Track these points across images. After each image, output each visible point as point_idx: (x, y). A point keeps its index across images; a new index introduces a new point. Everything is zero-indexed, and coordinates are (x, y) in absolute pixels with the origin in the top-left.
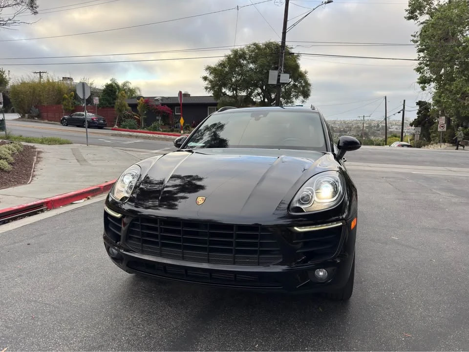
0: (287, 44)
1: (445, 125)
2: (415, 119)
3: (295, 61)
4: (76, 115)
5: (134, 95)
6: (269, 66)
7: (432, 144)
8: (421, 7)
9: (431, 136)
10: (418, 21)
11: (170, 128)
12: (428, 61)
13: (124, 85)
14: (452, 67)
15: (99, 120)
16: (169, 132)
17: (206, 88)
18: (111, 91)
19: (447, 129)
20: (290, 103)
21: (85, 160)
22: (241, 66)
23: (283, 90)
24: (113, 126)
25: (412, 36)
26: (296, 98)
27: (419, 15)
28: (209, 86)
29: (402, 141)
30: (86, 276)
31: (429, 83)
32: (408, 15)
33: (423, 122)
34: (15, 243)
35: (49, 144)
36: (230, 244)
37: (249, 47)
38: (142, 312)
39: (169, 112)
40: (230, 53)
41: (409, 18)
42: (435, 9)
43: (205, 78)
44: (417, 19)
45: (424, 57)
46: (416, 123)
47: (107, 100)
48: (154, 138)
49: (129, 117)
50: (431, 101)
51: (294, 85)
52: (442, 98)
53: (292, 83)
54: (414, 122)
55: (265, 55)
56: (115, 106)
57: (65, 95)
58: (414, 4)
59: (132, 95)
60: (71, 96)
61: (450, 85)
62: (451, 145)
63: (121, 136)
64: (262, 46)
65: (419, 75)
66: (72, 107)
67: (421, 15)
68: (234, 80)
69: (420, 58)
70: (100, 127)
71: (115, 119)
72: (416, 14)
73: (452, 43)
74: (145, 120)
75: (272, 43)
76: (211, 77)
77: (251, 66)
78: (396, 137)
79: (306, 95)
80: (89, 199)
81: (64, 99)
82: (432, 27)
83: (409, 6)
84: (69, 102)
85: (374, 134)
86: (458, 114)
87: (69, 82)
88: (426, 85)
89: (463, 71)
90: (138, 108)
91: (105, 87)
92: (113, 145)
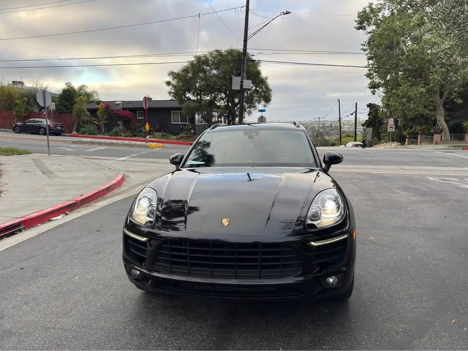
0: (248, 51)
1: (394, 126)
2: (366, 120)
3: (256, 67)
4: (30, 122)
5: (91, 99)
6: (232, 73)
7: (383, 143)
8: (368, 18)
9: (381, 136)
10: (366, 31)
11: (133, 132)
12: (376, 68)
13: (81, 88)
14: (397, 73)
15: (55, 126)
16: (131, 137)
17: (170, 93)
18: (69, 96)
19: (395, 129)
20: (254, 107)
21: (51, 172)
22: (204, 72)
23: (246, 94)
24: (71, 132)
25: (362, 45)
26: (258, 103)
27: (367, 26)
28: (173, 91)
29: (355, 141)
30: (96, 298)
31: (378, 88)
32: (357, 26)
33: (374, 123)
34: (6, 268)
35: (6, 155)
36: (256, 260)
37: (212, 53)
38: (166, 329)
39: (131, 117)
40: (193, 59)
41: (359, 28)
42: (380, 20)
43: (168, 83)
44: (365, 30)
45: (373, 65)
46: (368, 124)
47: (65, 106)
48: (118, 145)
49: (88, 122)
50: (380, 104)
51: (256, 90)
52: (391, 102)
53: (254, 88)
54: (365, 123)
55: (228, 62)
56: (73, 112)
57: (18, 101)
58: (363, 15)
59: (89, 99)
60: (24, 101)
61: (397, 90)
62: (399, 143)
63: (82, 143)
64: (224, 53)
65: (369, 81)
66: (25, 113)
67: (368, 26)
68: (198, 85)
69: (369, 65)
70: (57, 134)
71: (74, 124)
72: (364, 24)
73: (397, 52)
74: (106, 125)
75: (234, 50)
76: (174, 82)
77: (214, 72)
78: (349, 136)
79: (267, 100)
80: (67, 214)
81: (16, 105)
82: (379, 37)
83: (358, 17)
84: (22, 108)
85: (328, 134)
86: (404, 116)
87: (20, 86)
88: (376, 90)
89: (407, 77)
90: (98, 113)
91: (61, 92)
92: (76, 154)
